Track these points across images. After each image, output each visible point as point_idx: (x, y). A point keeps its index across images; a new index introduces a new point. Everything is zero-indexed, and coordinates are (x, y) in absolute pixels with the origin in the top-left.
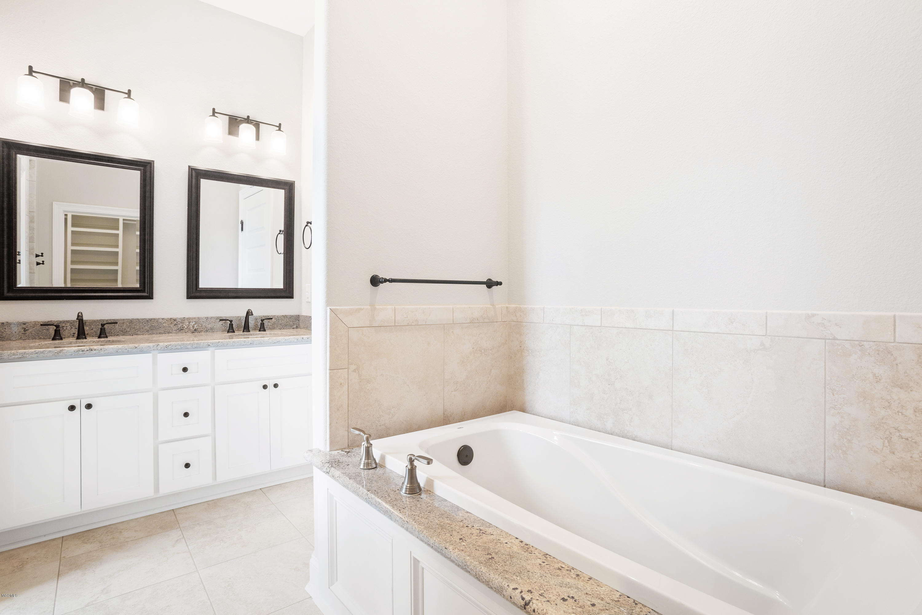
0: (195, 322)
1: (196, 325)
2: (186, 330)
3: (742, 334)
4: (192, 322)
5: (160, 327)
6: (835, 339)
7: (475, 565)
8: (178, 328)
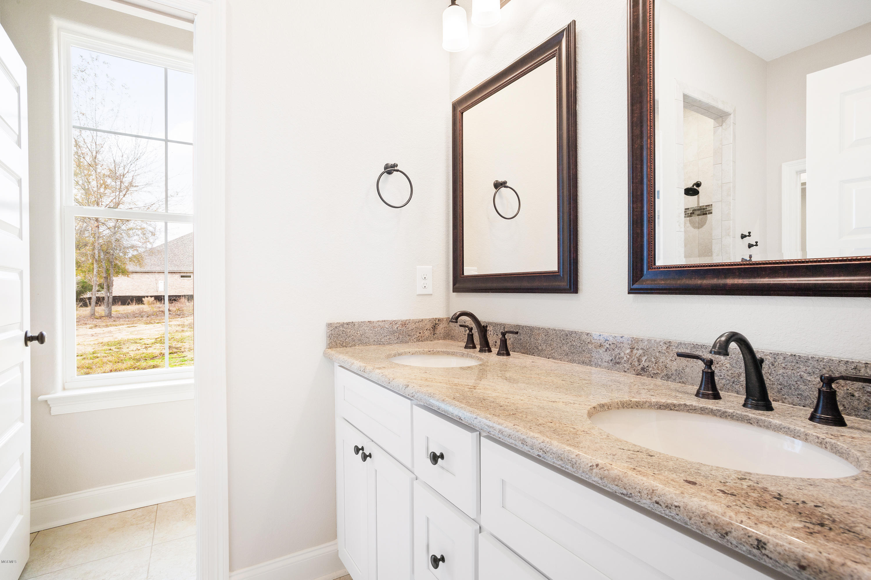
0: (642, 349)
1: (645, 358)
2: (625, 365)
4: (637, 349)
5: (584, 351)
8: (611, 359)
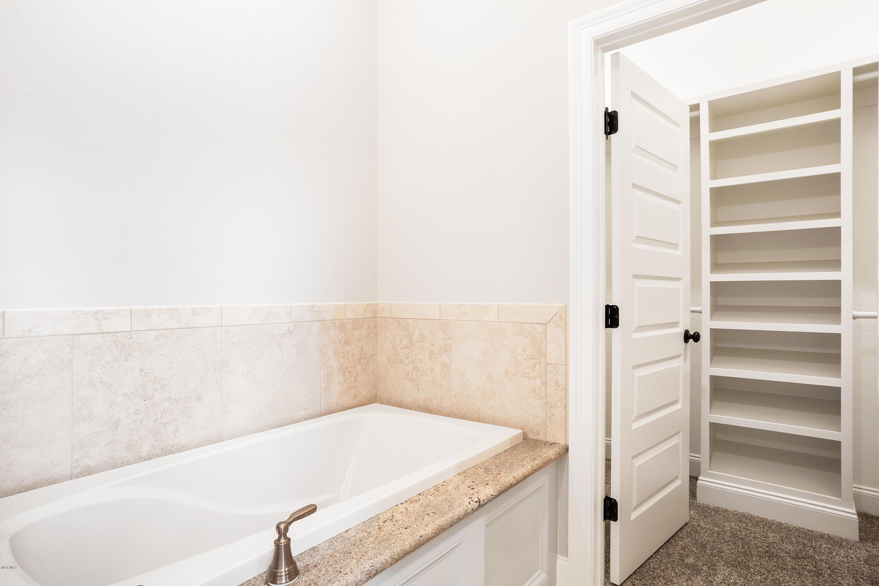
3: (276, 323)
6: (324, 320)
7: (445, 520)
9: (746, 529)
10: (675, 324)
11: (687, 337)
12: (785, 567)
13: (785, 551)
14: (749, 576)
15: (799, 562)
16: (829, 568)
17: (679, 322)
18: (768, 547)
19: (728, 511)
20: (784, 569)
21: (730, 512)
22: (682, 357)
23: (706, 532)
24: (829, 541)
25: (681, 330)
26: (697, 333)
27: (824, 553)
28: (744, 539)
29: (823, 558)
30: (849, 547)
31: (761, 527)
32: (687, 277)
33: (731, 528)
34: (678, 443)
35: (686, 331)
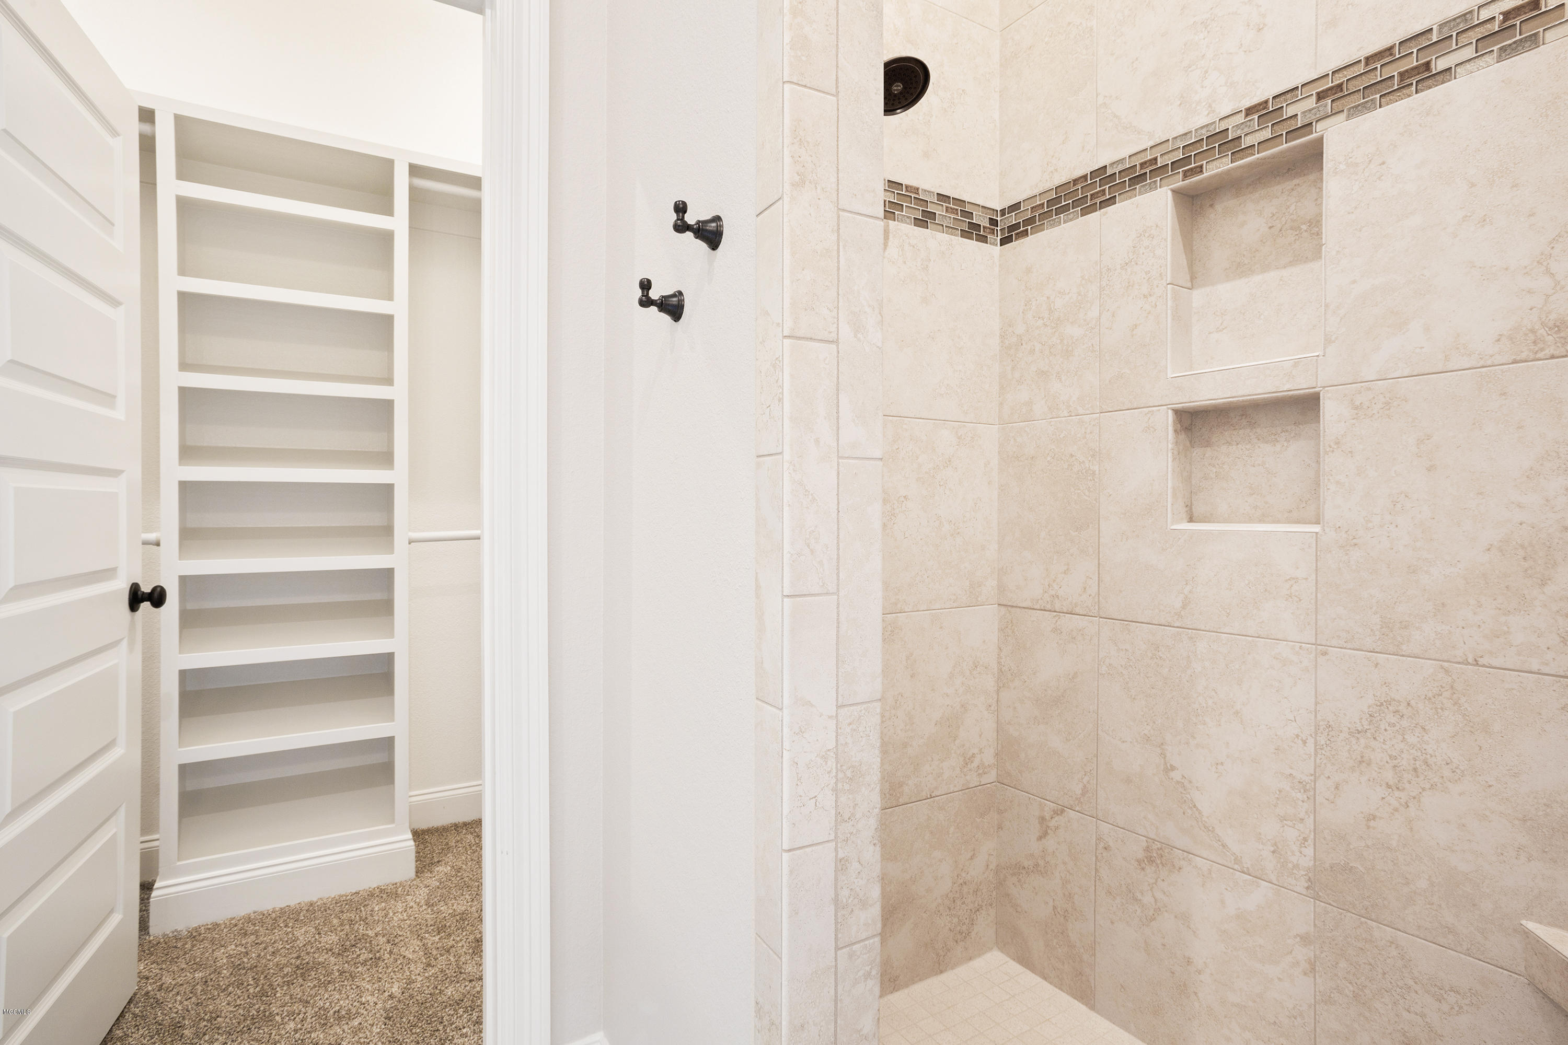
9: (257, 944)
10: (108, 573)
11: (136, 598)
12: (329, 979)
13: (326, 949)
14: (274, 1032)
15: (347, 956)
16: (388, 942)
17: (117, 567)
18: (298, 958)
19: (217, 925)
20: (329, 982)
21: (223, 926)
22: (125, 643)
23: (178, 993)
24: (382, 897)
25: (121, 586)
26: (159, 589)
27: (378, 920)
28: (256, 967)
29: (378, 929)
30: (405, 893)
31: (281, 927)
32: (134, 470)
33: (230, 956)
34: (115, 834)
35: (134, 587)
